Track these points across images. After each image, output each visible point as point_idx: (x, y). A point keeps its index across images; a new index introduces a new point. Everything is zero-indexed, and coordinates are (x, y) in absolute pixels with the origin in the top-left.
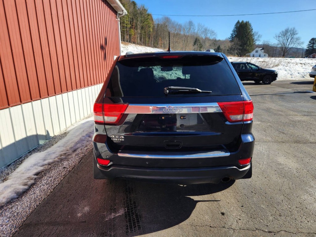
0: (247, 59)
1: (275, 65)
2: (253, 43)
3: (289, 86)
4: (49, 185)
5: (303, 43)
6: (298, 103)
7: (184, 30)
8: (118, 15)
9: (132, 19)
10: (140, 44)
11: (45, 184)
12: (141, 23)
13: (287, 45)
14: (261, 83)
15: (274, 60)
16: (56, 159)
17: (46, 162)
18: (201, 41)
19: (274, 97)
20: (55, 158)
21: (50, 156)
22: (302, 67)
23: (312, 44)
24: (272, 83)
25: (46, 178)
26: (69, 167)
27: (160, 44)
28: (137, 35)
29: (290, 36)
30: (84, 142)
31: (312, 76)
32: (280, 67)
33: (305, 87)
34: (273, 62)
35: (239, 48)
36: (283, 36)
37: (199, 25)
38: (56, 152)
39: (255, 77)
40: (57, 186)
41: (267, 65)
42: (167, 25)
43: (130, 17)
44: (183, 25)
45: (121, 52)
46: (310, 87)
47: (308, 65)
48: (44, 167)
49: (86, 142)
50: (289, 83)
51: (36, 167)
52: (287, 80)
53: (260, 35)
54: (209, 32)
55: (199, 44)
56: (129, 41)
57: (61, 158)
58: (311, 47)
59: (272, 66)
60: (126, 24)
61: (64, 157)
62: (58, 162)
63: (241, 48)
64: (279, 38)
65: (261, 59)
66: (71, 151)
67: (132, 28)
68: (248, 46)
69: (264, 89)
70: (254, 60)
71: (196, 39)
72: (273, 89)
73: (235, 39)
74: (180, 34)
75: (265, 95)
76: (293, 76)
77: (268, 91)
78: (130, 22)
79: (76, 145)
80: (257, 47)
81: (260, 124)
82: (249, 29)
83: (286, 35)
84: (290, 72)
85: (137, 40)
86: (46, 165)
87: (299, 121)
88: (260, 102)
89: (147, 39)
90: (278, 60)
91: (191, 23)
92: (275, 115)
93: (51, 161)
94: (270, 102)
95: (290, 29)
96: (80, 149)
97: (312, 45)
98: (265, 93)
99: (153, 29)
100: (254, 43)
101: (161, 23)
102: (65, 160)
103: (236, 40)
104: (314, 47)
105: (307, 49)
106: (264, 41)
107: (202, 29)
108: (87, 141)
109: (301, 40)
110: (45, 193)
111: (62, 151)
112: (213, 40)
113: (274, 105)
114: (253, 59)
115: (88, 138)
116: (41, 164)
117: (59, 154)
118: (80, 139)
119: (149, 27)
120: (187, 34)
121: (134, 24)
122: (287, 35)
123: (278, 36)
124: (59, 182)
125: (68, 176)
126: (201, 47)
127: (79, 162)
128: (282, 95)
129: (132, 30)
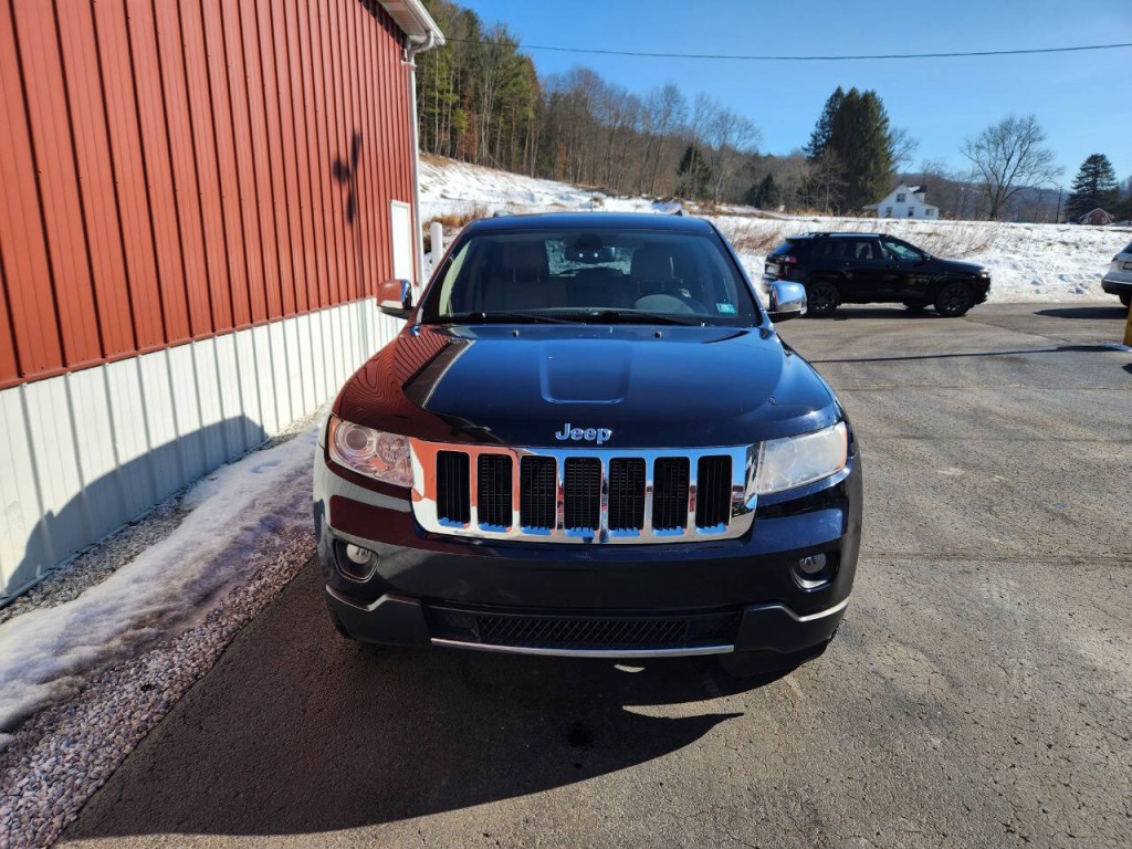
0: (876, 223)
1: (973, 247)
2: (890, 169)
3: (1035, 325)
4: (60, 786)
5: (1060, 172)
6: (1084, 392)
7: (649, 117)
8: (409, 46)
9: (463, 72)
10: (490, 165)
11: (43, 782)
12: (494, 89)
13: (1008, 176)
14: (932, 311)
15: (970, 230)
16: (116, 643)
17: (67, 660)
18: (706, 158)
19: (988, 364)
20: (109, 640)
21: (89, 629)
22: (1069, 254)
23: (1092, 175)
24: (970, 311)
25: (53, 746)
26: (166, 685)
27: (562, 167)
28: (480, 132)
29: (1018, 146)
30: (251, 556)
31: (1109, 287)
32: (993, 254)
33: (1089, 328)
34: (967, 235)
35: (841, 183)
36: (992, 146)
37: (702, 101)
38: (124, 605)
39: (908, 291)
40: (98, 788)
41: (946, 246)
42: (586, 100)
43: (454, 65)
44: (643, 100)
45: (419, 188)
46: (1114, 330)
47: (1090, 248)
48: (54, 684)
49: (260, 555)
50: (1029, 311)
51: (17, 684)
52: (1021, 301)
53: (911, 141)
54: (735, 126)
55: (698, 167)
56: (448, 150)
57: (142, 635)
58: (1086, 184)
59: (962, 249)
60: (441, 92)
61: (153, 631)
62: (122, 655)
63: (847, 184)
64: (977, 153)
65: (923, 226)
66: (186, 602)
67: (462, 105)
68: (872, 180)
69: (947, 334)
70: (899, 227)
71: (689, 150)
72: (977, 333)
73: (827, 151)
74: (632, 132)
75: (954, 358)
76: (1041, 288)
77: (960, 341)
78: (456, 85)
79: (213, 571)
80: (902, 183)
81: (962, 477)
82: (876, 120)
83: (1003, 141)
84: (1030, 275)
85: (479, 147)
86: (64, 672)
87: (1111, 467)
88: (940, 386)
89: (515, 147)
90: (985, 228)
91: (671, 94)
92: (1010, 440)
93: (88, 652)
94: (978, 383)
95: (1018, 122)
96: (231, 587)
97: (1090, 179)
98: (951, 348)
99: (536, 112)
100: (892, 167)
101: (565, 90)
102: (154, 648)
103: (830, 156)
104: (1099, 188)
105: (1075, 191)
106: (924, 161)
107: (709, 115)
108: (264, 553)
109: (1055, 163)
110: (35, 832)
111: (148, 603)
112: (747, 155)
113: (996, 397)
114: (895, 225)
115: (268, 535)
116: (41, 671)
117: (132, 618)
118: (235, 540)
119: (523, 102)
120: (659, 132)
121: (470, 92)
122: (1007, 142)
123: (977, 146)
124: (113, 768)
125: (155, 733)
126: (705, 180)
127: (218, 658)
128: (1016, 359)
129: (461, 111)
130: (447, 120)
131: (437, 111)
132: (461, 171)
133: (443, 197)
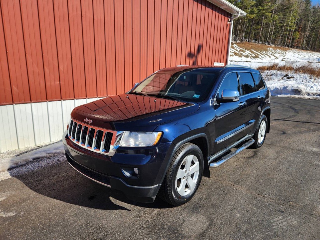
9: (301, 20)
12: (312, 24)
78: (297, 24)
85: (302, 44)
121: (302, 26)
129: (297, 32)
130: (291, 35)
131: (288, 33)
132: (293, 51)
133: (283, 60)
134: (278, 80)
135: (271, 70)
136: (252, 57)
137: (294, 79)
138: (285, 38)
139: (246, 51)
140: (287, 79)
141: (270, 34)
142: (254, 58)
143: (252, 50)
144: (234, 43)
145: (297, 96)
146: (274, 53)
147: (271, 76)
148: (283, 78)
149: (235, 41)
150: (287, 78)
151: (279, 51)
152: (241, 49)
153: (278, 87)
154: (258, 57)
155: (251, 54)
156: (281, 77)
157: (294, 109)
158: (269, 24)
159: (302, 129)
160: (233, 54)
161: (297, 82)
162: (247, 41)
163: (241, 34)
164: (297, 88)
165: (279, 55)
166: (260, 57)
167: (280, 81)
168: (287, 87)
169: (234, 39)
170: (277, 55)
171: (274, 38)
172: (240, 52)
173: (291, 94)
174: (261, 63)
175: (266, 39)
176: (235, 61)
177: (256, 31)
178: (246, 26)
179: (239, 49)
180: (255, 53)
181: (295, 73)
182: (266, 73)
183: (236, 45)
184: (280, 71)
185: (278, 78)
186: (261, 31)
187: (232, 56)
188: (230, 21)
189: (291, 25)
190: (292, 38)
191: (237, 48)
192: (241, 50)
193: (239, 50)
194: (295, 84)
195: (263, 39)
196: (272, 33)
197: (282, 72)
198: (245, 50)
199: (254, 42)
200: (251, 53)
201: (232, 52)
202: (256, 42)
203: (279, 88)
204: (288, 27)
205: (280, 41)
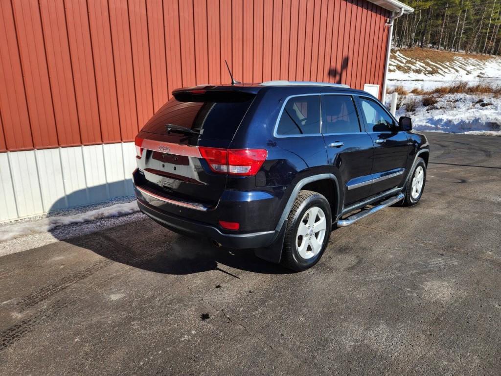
132: (496, 61)
133: (479, 76)
134: (467, 108)
135: (456, 94)
136: (427, 72)
137: (492, 106)
138: (484, 38)
139: (418, 62)
140: (481, 107)
141: (457, 32)
142: (431, 73)
143: (428, 60)
144: (397, 51)
145: (494, 133)
146: (464, 65)
147: (456, 103)
148: (474, 105)
149: (398, 46)
150: (481, 105)
151: (472, 60)
152: (409, 59)
153: (465, 119)
154: (437, 72)
155: (424, 68)
156: (471, 105)
157: (485, 151)
158: (457, 17)
159: (491, 177)
160: (395, 68)
161: (497, 112)
162: (418, 45)
163: (409, 35)
164: (495, 121)
165: (473, 67)
166: (440, 71)
167: (470, 111)
168: (479, 119)
169: (397, 43)
170: (469, 68)
171: (464, 39)
172: (407, 65)
173: (485, 130)
174: (440, 83)
175: (450, 41)
176: (398, 81)
177: (435, 29)
178: (417, 21)
179: (405, 59)
180: (433, 65)
181: (494, 97)
182: (448, 98)
183: (400, 53)
184: (470, 94)
185: (467, 105)
186: (442, 30)
187: (394, 71)
188: (388, 21)
189: (493, 18)
190: (496, 39)
191: (402, 59)
192: (408, 62)
193: (404, 61)
194: (492, 114)
195: (446, 42)
196: (462, 31)
197: (474, 96)
198: (414, 61)
199: (431, 47)
200: (426, 65)
201: (394, 66)
202: (435, 46)
203: (467, 121)
204: (489, 20)
205: (475, 44)
